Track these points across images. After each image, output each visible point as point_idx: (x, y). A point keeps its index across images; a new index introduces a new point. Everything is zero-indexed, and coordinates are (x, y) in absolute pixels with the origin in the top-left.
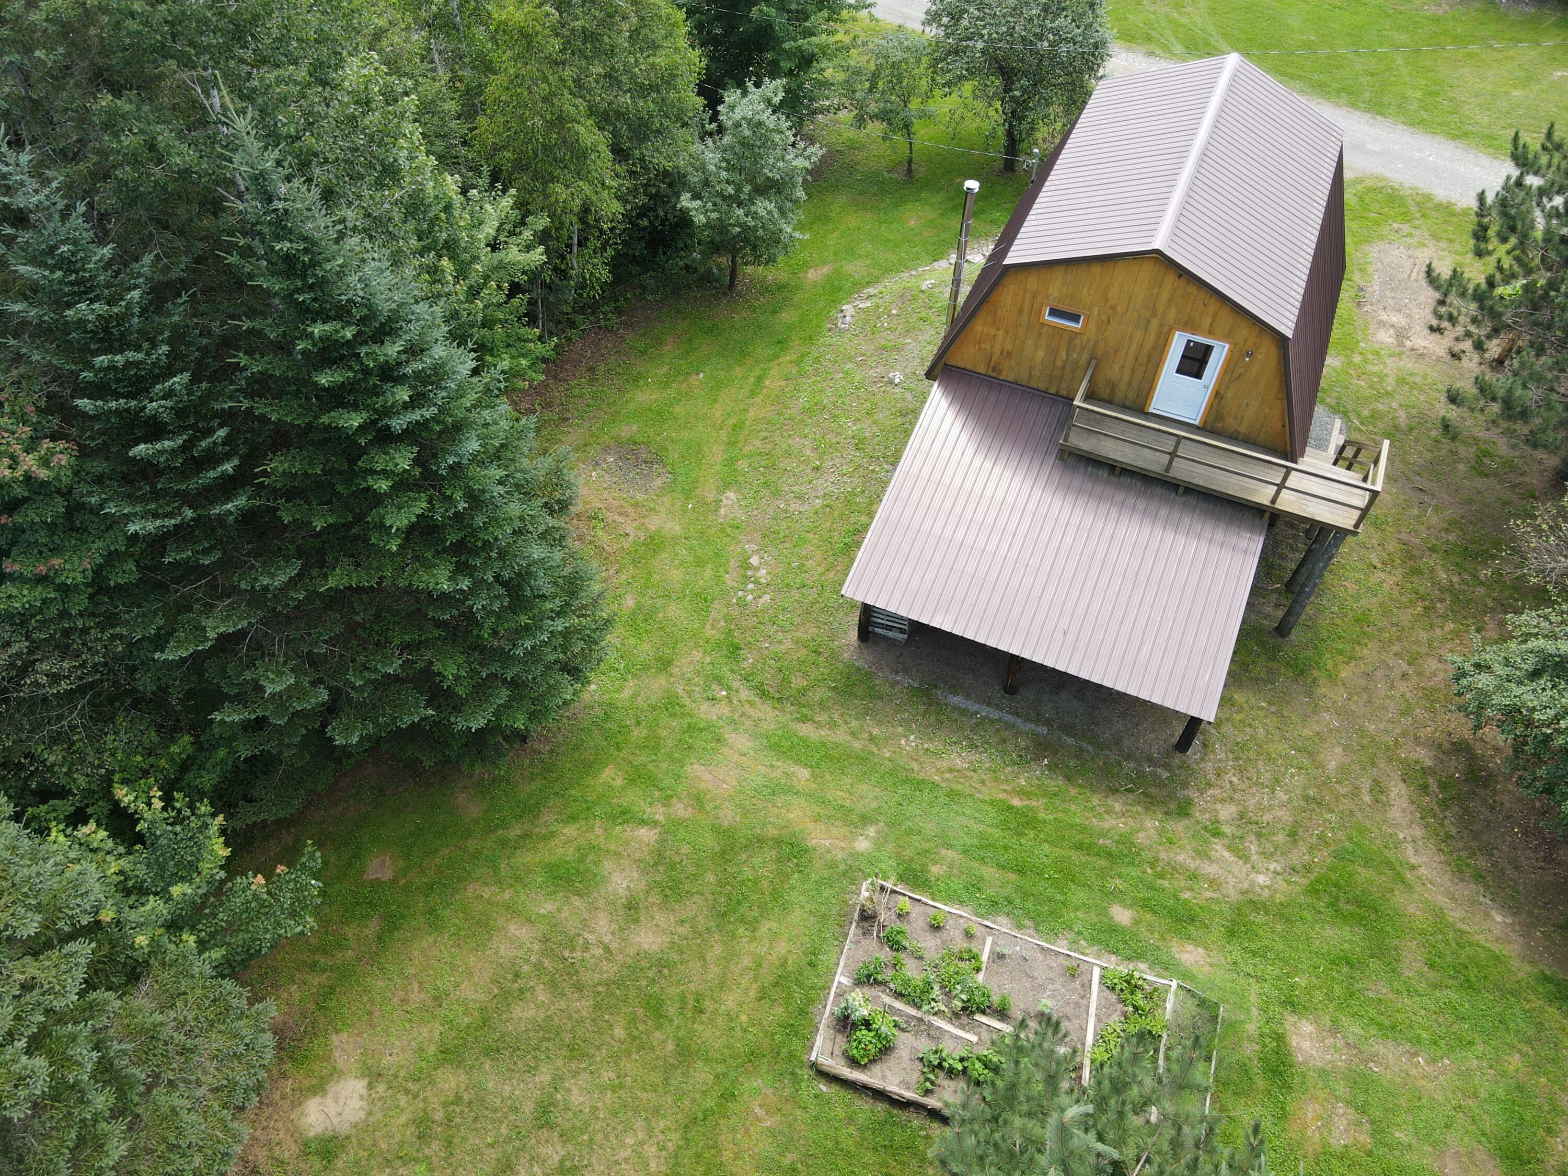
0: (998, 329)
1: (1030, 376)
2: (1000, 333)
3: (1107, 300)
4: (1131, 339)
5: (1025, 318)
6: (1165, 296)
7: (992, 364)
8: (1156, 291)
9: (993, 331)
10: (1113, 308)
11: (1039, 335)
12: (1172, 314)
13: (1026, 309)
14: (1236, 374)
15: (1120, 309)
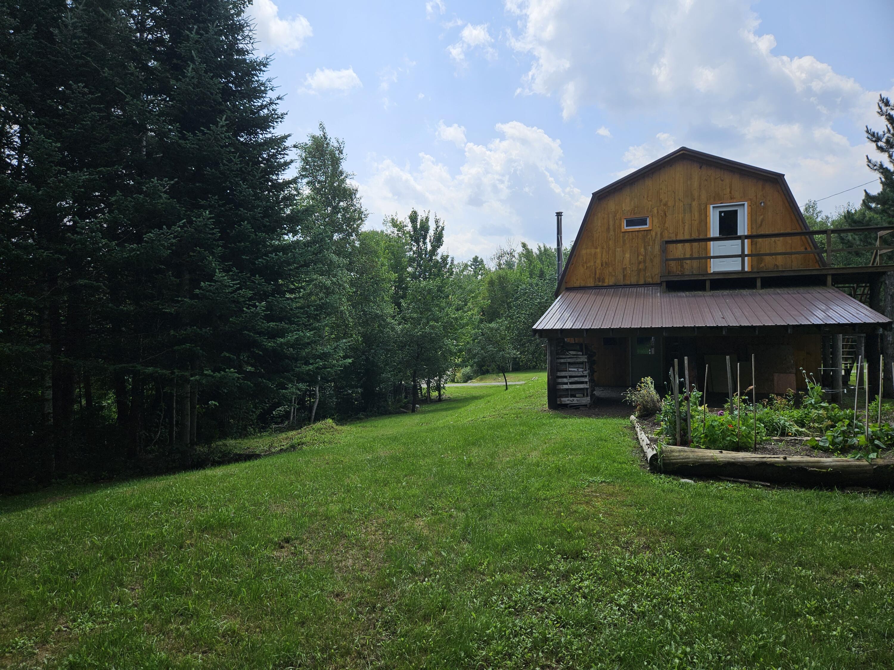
0: (596, 248)
1: (624, 276)
2: (598, 250)
3: (661, 201)
4: (683, 223)
5: (612, 233)
6: (696, 184)
7: (597, 276)
8: (689, 183)
9: (593, 251)
10: (666, 205)
11: (624, 241)
12: (704, 196)
13: (611, 227)
14: (759, 221)
15: (670, 204)
